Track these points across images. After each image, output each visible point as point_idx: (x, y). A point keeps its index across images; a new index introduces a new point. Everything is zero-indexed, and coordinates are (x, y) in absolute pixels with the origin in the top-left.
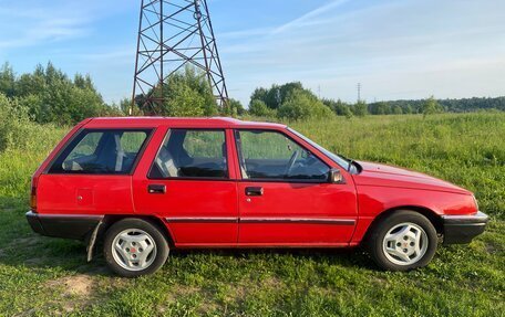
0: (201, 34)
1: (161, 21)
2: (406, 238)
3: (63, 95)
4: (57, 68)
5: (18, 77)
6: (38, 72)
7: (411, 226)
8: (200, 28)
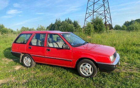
0: (104, 6)
1: (94, 4)
2: (86, 67)
3: (66, 26)
4: (70, 19)
5: (61, 21)
6: (66, 20)
7: (88, 64)
8: (104, 5)
